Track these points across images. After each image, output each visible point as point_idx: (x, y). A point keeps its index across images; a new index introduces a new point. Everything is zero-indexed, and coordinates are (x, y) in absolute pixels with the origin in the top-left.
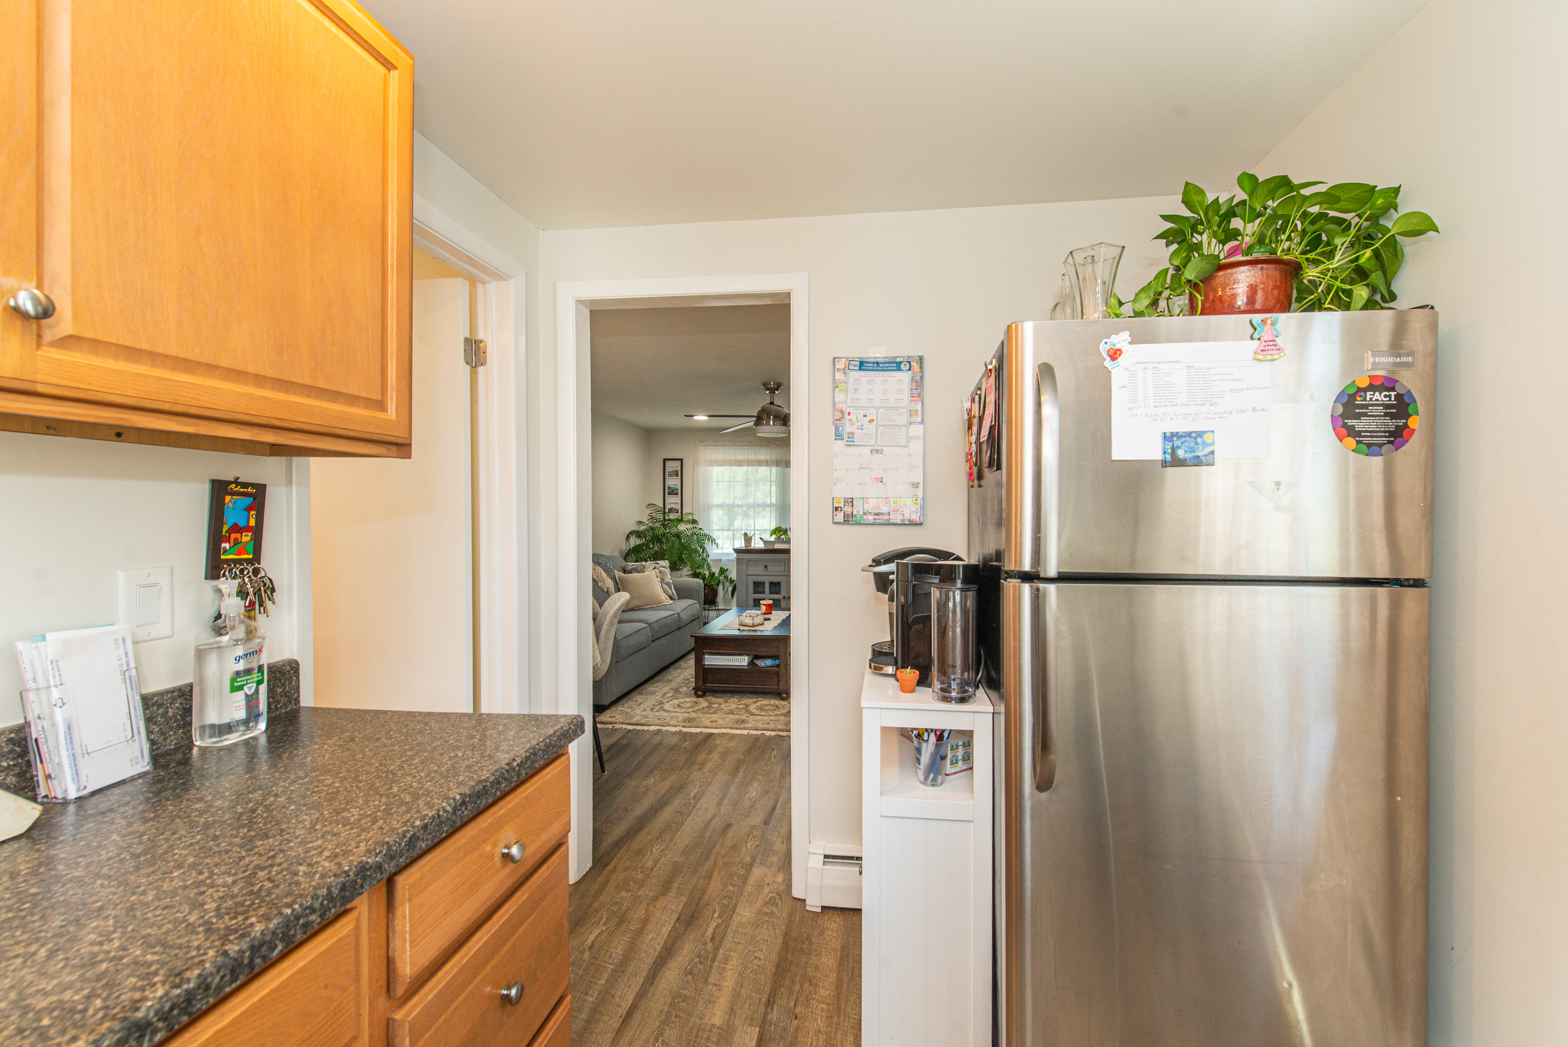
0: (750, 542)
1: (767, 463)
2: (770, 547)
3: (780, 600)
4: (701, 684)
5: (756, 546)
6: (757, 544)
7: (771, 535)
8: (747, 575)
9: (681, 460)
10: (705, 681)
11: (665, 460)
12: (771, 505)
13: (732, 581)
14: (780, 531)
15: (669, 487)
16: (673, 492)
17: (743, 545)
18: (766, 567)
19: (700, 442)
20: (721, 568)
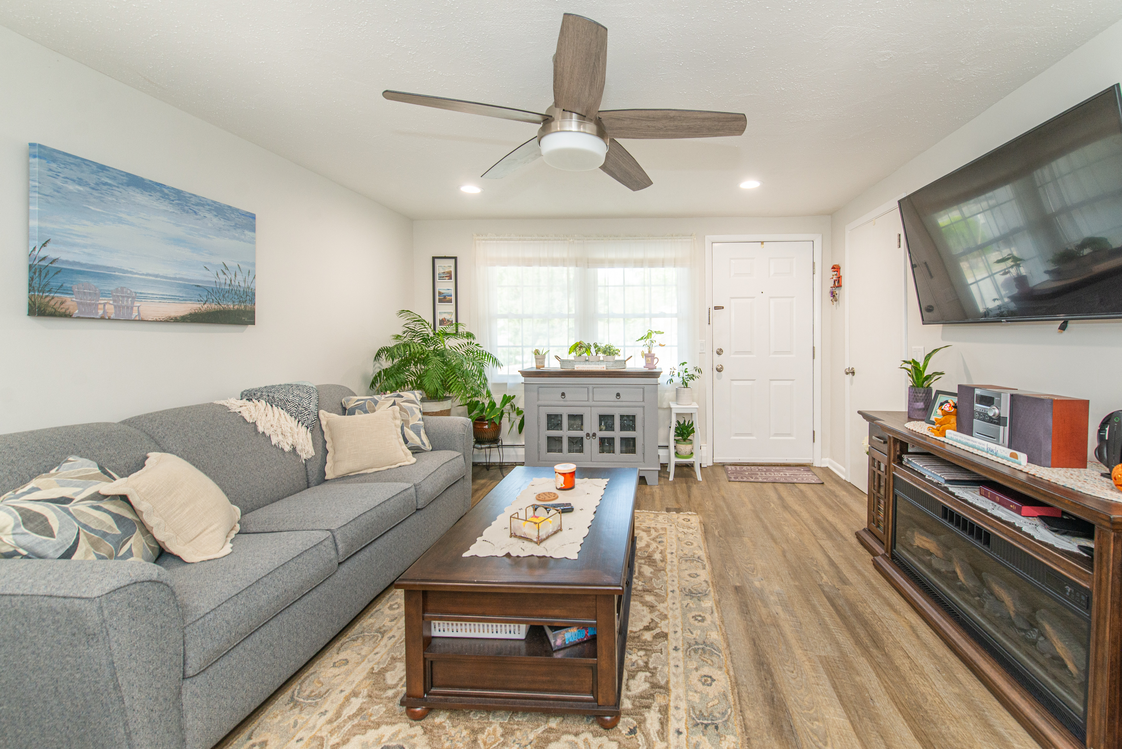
0: (543, 362)
1: (564, 262)
2: (569, 368)
3: (582, 438)
4: (419, 689)
5: (551, 366)
6: (552, 364)
7: (570, 353)
8: (539, 406)
9: (455, 258)
10: (429, 682)
11: (434, 258)
12: (569, 316)
13: (519, 412)
14: (581, 347)
15: (440, 293)
16: (444, 299)
17: (534, 365)
18: (563, 394)
19: (478, 235)
20: (505, 395)
